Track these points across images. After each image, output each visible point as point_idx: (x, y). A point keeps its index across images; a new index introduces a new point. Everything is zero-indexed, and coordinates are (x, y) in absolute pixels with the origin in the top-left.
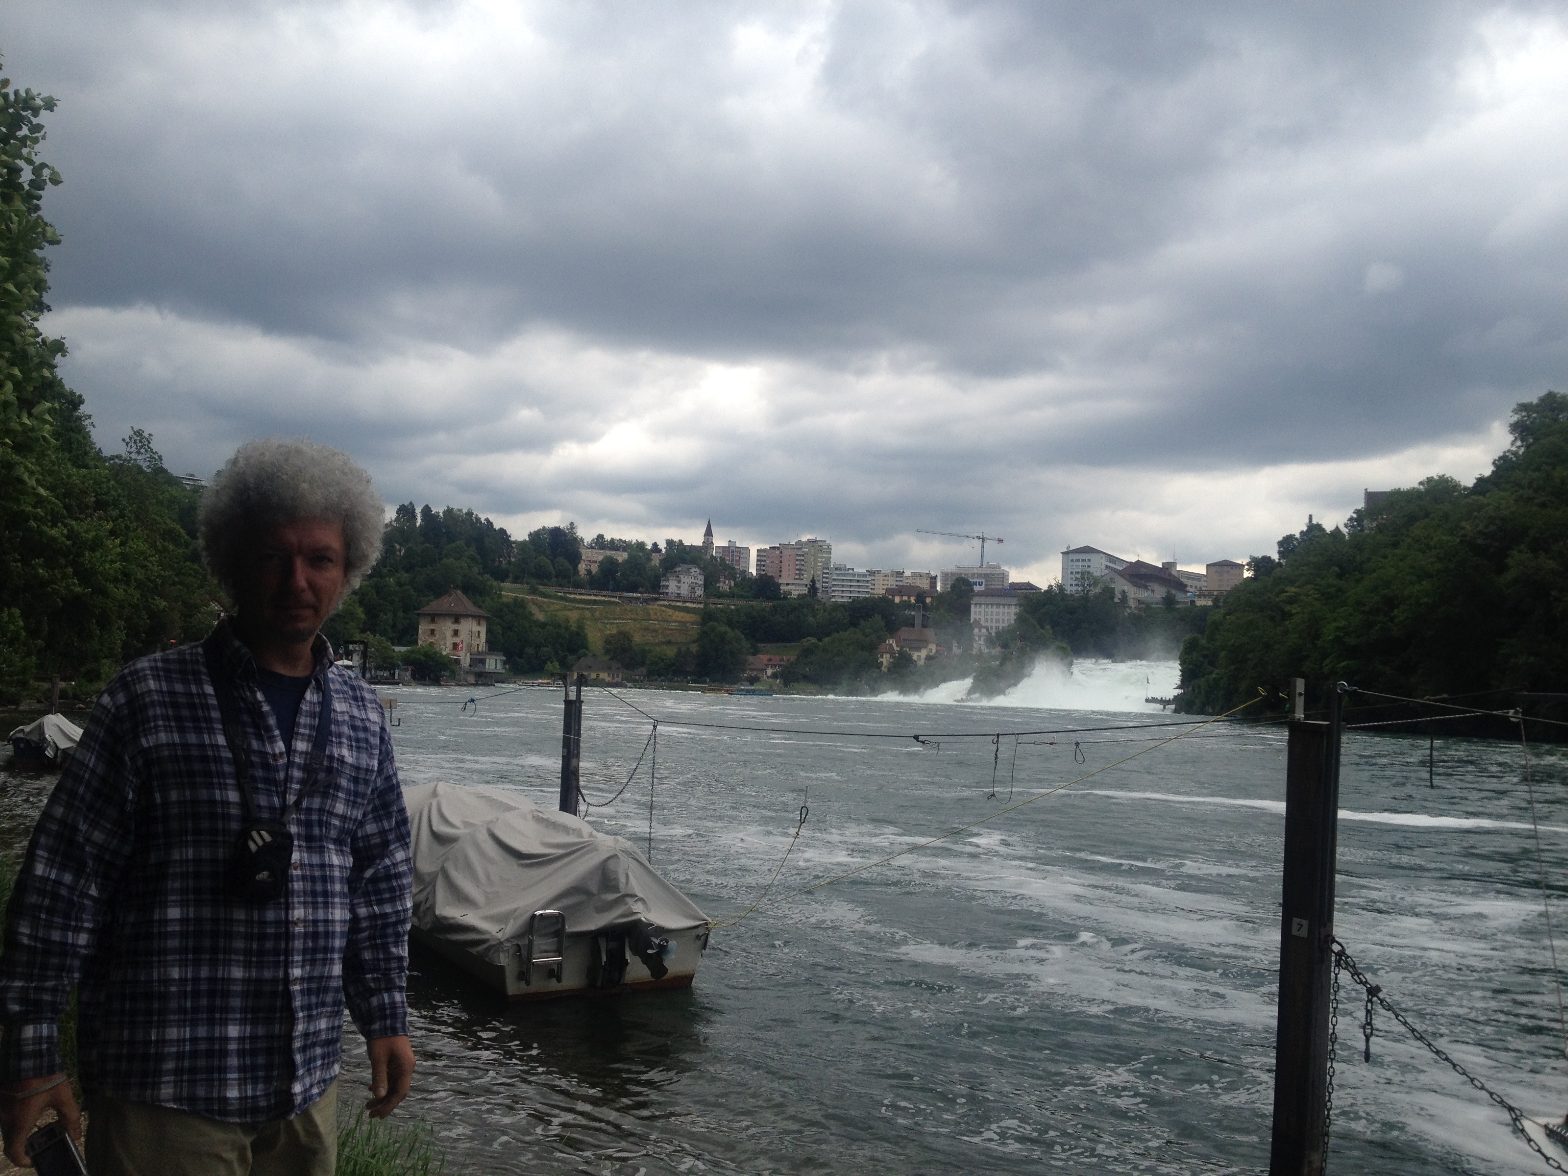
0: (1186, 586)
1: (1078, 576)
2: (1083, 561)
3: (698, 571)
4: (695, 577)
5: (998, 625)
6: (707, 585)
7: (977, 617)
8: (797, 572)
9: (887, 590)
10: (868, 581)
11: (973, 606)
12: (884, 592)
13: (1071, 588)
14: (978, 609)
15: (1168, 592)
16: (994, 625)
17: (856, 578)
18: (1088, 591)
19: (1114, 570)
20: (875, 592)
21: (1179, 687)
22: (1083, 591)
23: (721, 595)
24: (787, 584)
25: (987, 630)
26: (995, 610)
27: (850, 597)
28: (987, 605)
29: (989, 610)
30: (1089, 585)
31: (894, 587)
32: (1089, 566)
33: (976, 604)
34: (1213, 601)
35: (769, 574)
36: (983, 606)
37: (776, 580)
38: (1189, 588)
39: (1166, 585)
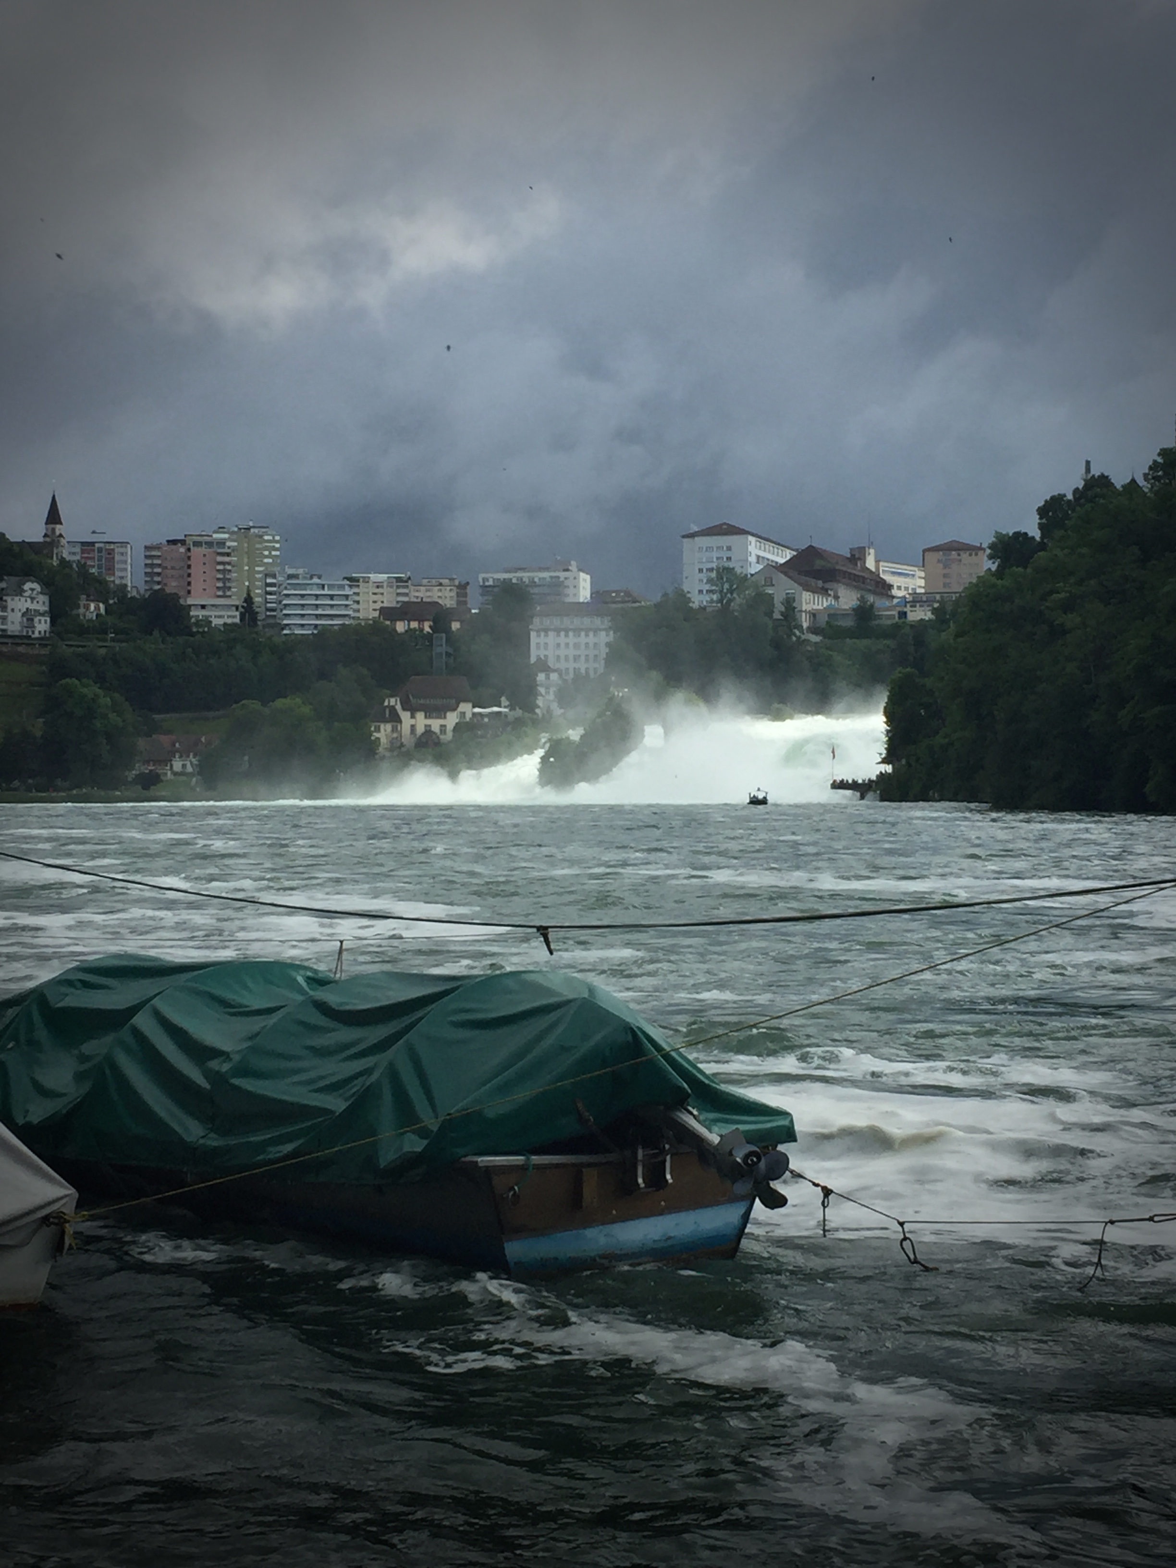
0: (890, 587)
1: (714, 575)
3: (36, 586)
4: (32, 599)
5: (576, 665)
6: (56, 614)
7: (542, 653)
8: (220, 584)
9: (382, 610)
10: (347, 597)
11: (533, 635)
12: (376, 614)
13: (701, 597)
14: (542, 639)
15: (862, 599)
16: (572, 665)
17: (326, 592)
18: (730, 601)
20: (361, 615)
21: (884, 761)
22: (720, 601)
23: (83, 630)
24: (203, 607)
25: (560, 675)
26: (572, 639)
27: (316, 626)
28: (558, 631)
29: (562, 639)
30: (731, 591)
31: (394, 605)
32: (729, 559)
33: (538, 631)
34: (934, 611)
35: (168, 590)
36: (551, 634)
37: (182, 601)
38: (895, 592)
39: (857, 588)
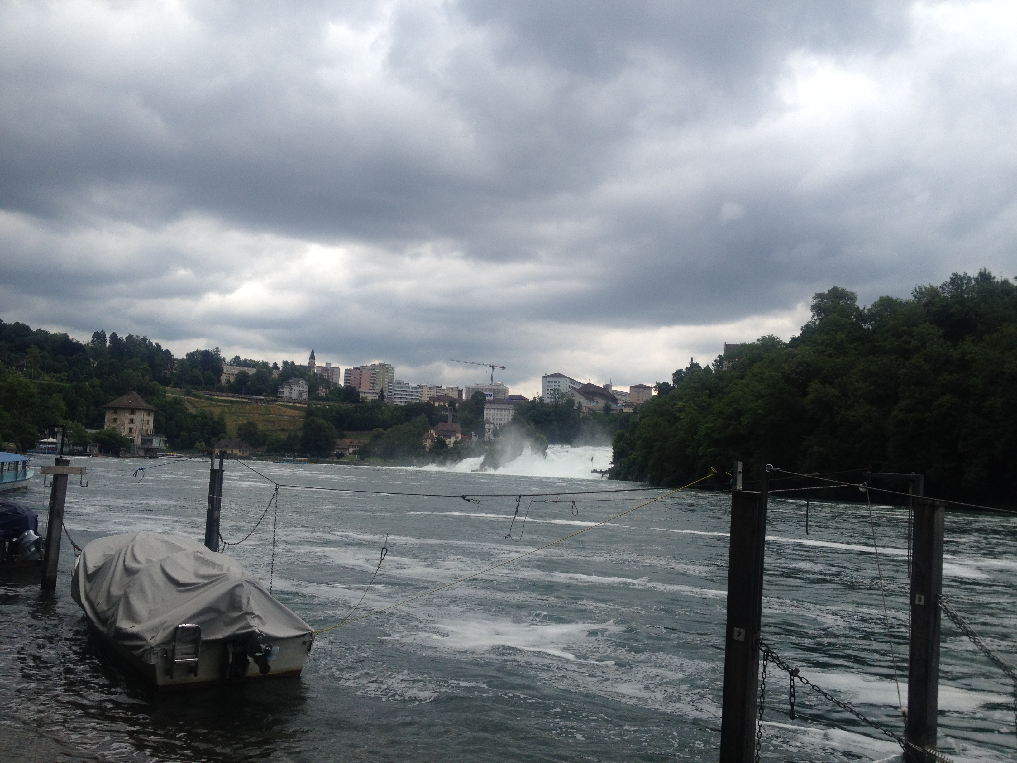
0: (617, 400)
1: (552, 392)
2: (555, 382)
3: (304, 382)
4: (302, 386)
6: (310, 392)
7: (488, 417)
8: (372, 385)
9: (430, 398)
10: (418, 392)
11: (485, 410)
12: (428, 399)
13: (547, 400)
14: (488, 412)
15: (607, 403)
16: (499, 422)
17: (410, 390)
18: (557, 402)
19: (574, 389)
20: (422, 399)
21: (612, 463)
22: (555, 401)
23: (319, 399)
24: (365, 393)
25: (494, 425)
26: (499, 412)
27: (406, 402)
28: (494, 409)
29: (496, 412)
30: (559, 398)
31: (435, 396)
32: (559, 386)
33: (487, 408)
34: (633, 410)
35: (353, 386)
36: (492, 410)
37: (357, 390)
38: (619, 401)
39: (606, 399)
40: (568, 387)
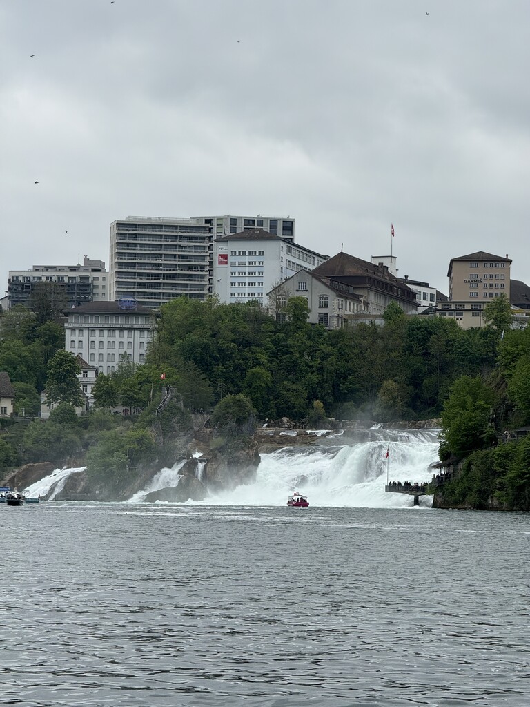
5: (111, 363)
7: (76, 350)
11: (68, 333)
14: (76, 338)
15: (390, 306)
16: (106, 363)
19: (304, 270)
21: (438, 467)
25: (96, 373)
26: (106, 337)
28: (93, 329)
29: (97, 337)
33: (73, 329)
36: (86, 332)
38: (420, 300)
39: (386, 295)
40: (284, 264)
